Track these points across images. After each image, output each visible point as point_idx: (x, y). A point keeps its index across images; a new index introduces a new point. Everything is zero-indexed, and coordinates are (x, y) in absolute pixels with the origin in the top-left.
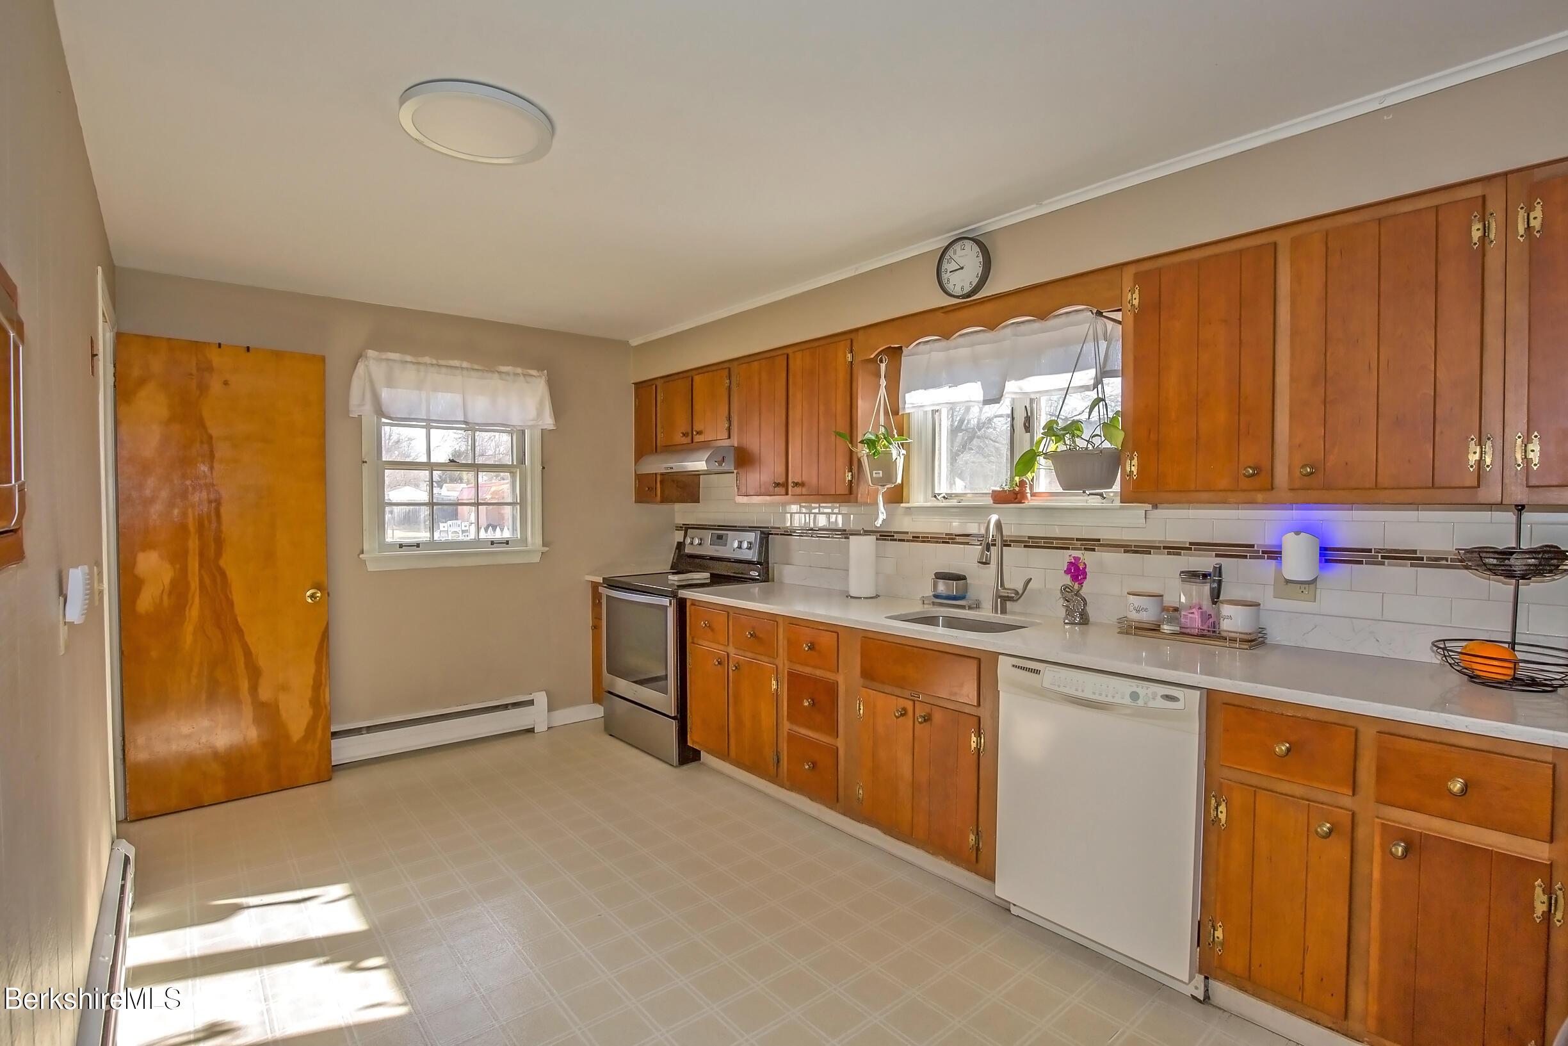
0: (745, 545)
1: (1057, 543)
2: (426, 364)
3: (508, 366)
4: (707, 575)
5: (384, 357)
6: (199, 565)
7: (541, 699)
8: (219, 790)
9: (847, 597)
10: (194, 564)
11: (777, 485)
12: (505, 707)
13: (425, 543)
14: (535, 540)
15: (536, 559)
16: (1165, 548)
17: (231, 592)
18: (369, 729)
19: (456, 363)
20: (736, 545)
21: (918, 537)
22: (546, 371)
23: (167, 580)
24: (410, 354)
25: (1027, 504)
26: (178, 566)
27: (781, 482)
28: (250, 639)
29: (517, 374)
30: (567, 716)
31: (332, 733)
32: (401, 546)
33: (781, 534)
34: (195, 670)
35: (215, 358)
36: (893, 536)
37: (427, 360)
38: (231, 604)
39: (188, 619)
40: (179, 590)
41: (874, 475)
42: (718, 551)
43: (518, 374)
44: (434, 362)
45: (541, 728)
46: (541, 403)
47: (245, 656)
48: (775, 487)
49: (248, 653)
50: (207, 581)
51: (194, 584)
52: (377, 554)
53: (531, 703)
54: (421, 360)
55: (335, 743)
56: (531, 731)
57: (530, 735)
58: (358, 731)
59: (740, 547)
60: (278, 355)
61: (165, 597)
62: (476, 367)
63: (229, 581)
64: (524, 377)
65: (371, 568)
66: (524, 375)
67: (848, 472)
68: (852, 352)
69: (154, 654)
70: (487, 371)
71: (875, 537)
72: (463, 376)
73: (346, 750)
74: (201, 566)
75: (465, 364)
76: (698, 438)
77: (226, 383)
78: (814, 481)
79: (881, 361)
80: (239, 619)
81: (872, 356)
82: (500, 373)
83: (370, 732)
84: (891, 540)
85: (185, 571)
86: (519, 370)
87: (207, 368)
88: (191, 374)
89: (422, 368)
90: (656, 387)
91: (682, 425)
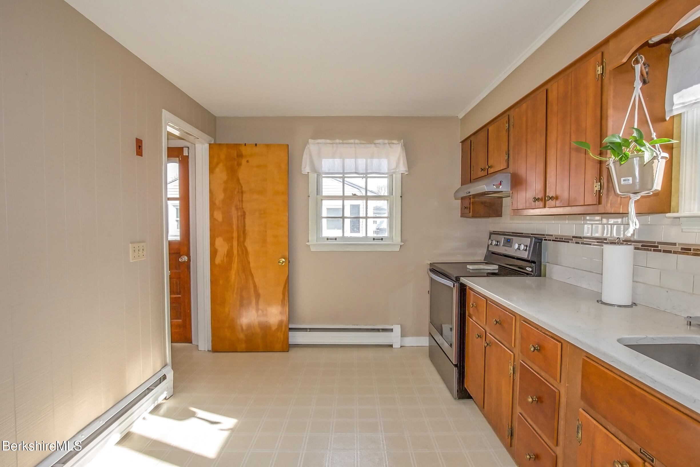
0: (522, 247)
2: (336, 143)
3: (380, 139)
4: (496, 267)
5: (316, 142)
6: (237, 245)
7: (397, 329)
8: (243, 346)
9: (598, 301)
10: (235, 244)
11: (536, 200)
12: (378, 330)
13: (339, 238)
14: (397, 239)
15: (397, 249)
17: (249, 258)
18: (311, 330)
19: (352, 141)
20: (516, 246)
22: (402, 140)
23: (226, 251)
24: (328, 139)
26: (230, 244)
27: (540, 197)
28: (256, 280)
29: (384, 144)
30: (411, 341)
31: (289, 328)
32: (328, 239)
33: (553, 240)
34: (235, 291)
35: (245, 151)
36: (657, 247)
37: (337, 141)
38: (249, 263)
39: (233, 268)
40: (229, 254)
41: (622, 182)
42: (506, 250)
43: (386, 143)
44: (341, 141)
45: (397, 345)
46: (399, 159)
47: (254, 287)
48: (535, 201)
49: (255, 286)
50: (240, 252)
51: (235, 252)
52: (315, 243)
53: (391, 330)
54: (334, 141)
55: (291, 334)
56: (391, 346)
57: (390, 348)
58: (305, 330)
59: (519, 249)
60: (268, 146)
61: (225, 258)
62: (363, 142)
63: (248, 252)
64: (389, 145)
65: (313, 249)
66: (389, 144)
67: (597, 182)
68: (602, 64)
69: (221, 282)
70: (368, 143)
71: (633, 246)
72: (355, 148)
73: (297, 338)
74: (238, 245)
75: (357, 141)
76: (491, 171)
77: (248, 162)
78: (566, 195)
79: (637, 62)
80: (252, 270)
81: (624, 60)
82: (375, 144)
83: (311, 331)
84: (654, 250)
85: (232, 247)
86: (386, 141)
87: (240, 156)
88: (235, 159)
89: (334, 145)
90: (471, 141)
91: (482, 164)
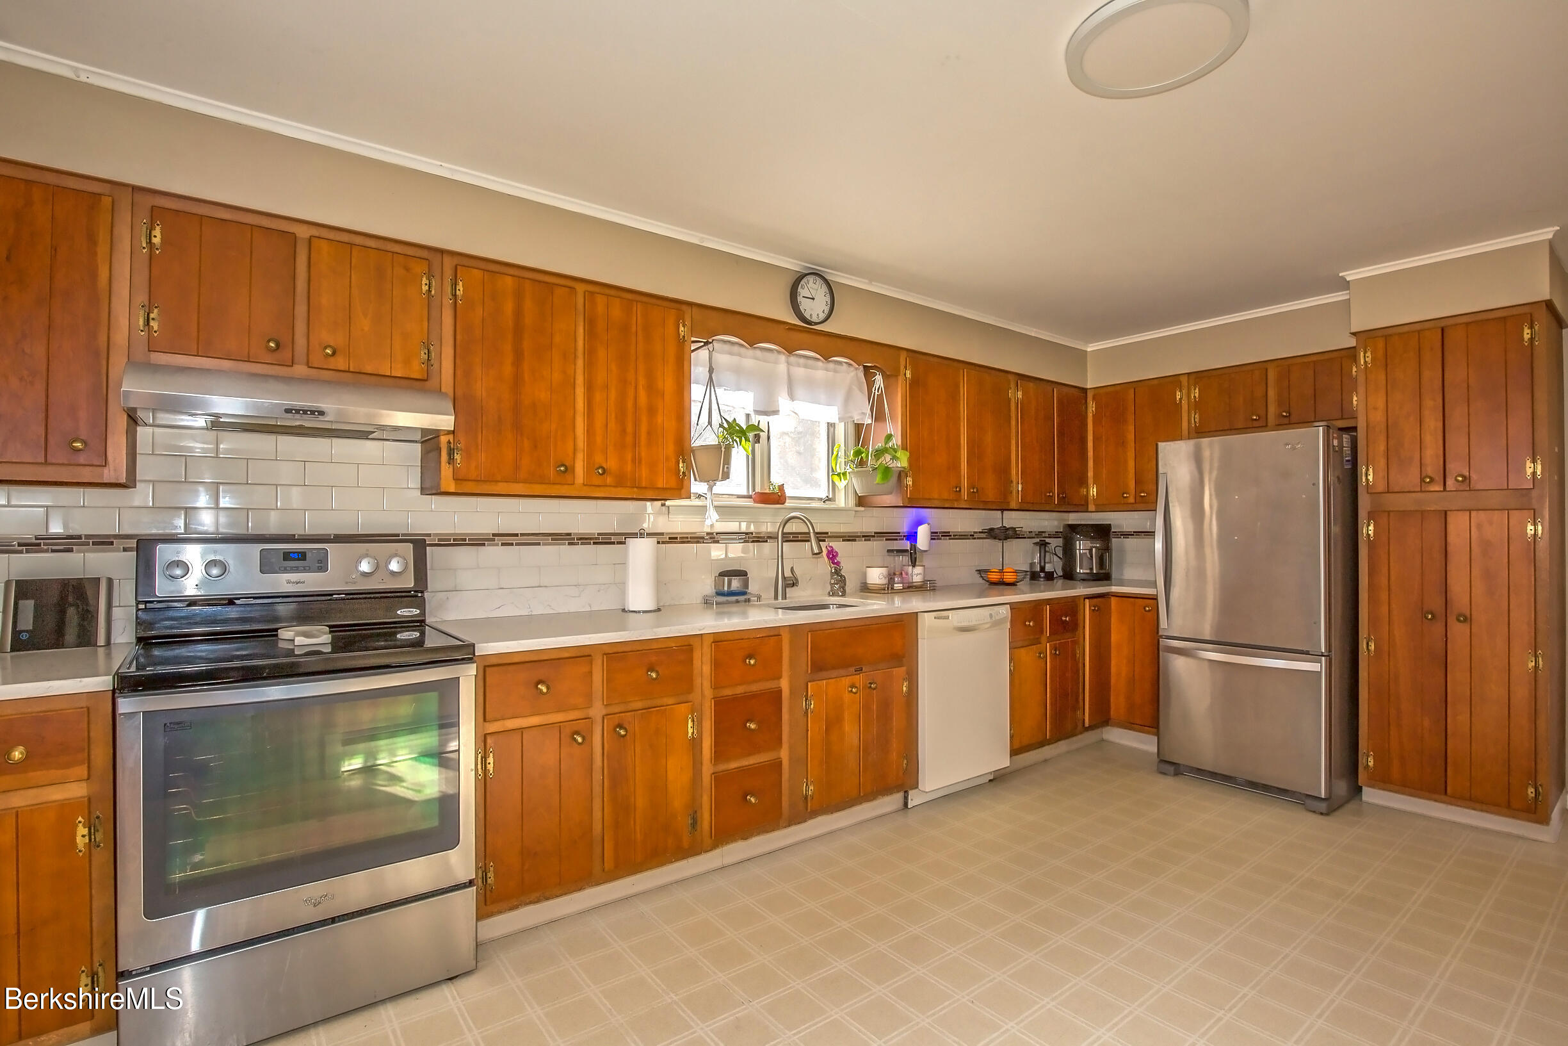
1: (801, 537)
16: (863, 536)
21: (676, 538)
25: (787, 504)
67: (682, 463)
68: (685, 326)
71: (654, 539)
78: (629, 469)
81: (707, 340)
